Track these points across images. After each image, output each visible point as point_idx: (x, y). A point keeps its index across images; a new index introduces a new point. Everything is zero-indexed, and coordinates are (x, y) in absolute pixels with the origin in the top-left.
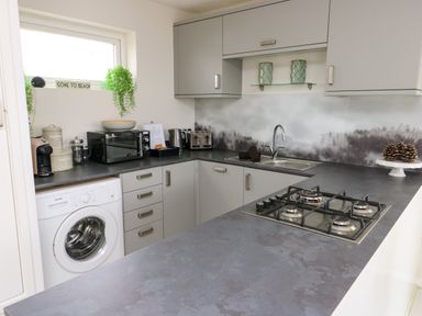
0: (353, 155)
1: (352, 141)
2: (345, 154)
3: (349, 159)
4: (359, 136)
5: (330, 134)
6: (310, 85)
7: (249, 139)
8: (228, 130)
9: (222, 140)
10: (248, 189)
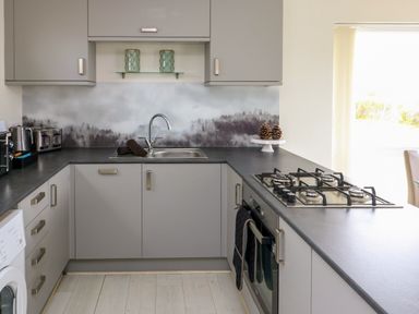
0: (220, 138)
1: (219, 125)
2: (213, 139)
3: (218, 142)
4: (225, 121)
5: (199, 121)
6: (177, 74)
7: (109, 132)
8: (76, 124)
9: (69, 136)
10: (149, 189)
